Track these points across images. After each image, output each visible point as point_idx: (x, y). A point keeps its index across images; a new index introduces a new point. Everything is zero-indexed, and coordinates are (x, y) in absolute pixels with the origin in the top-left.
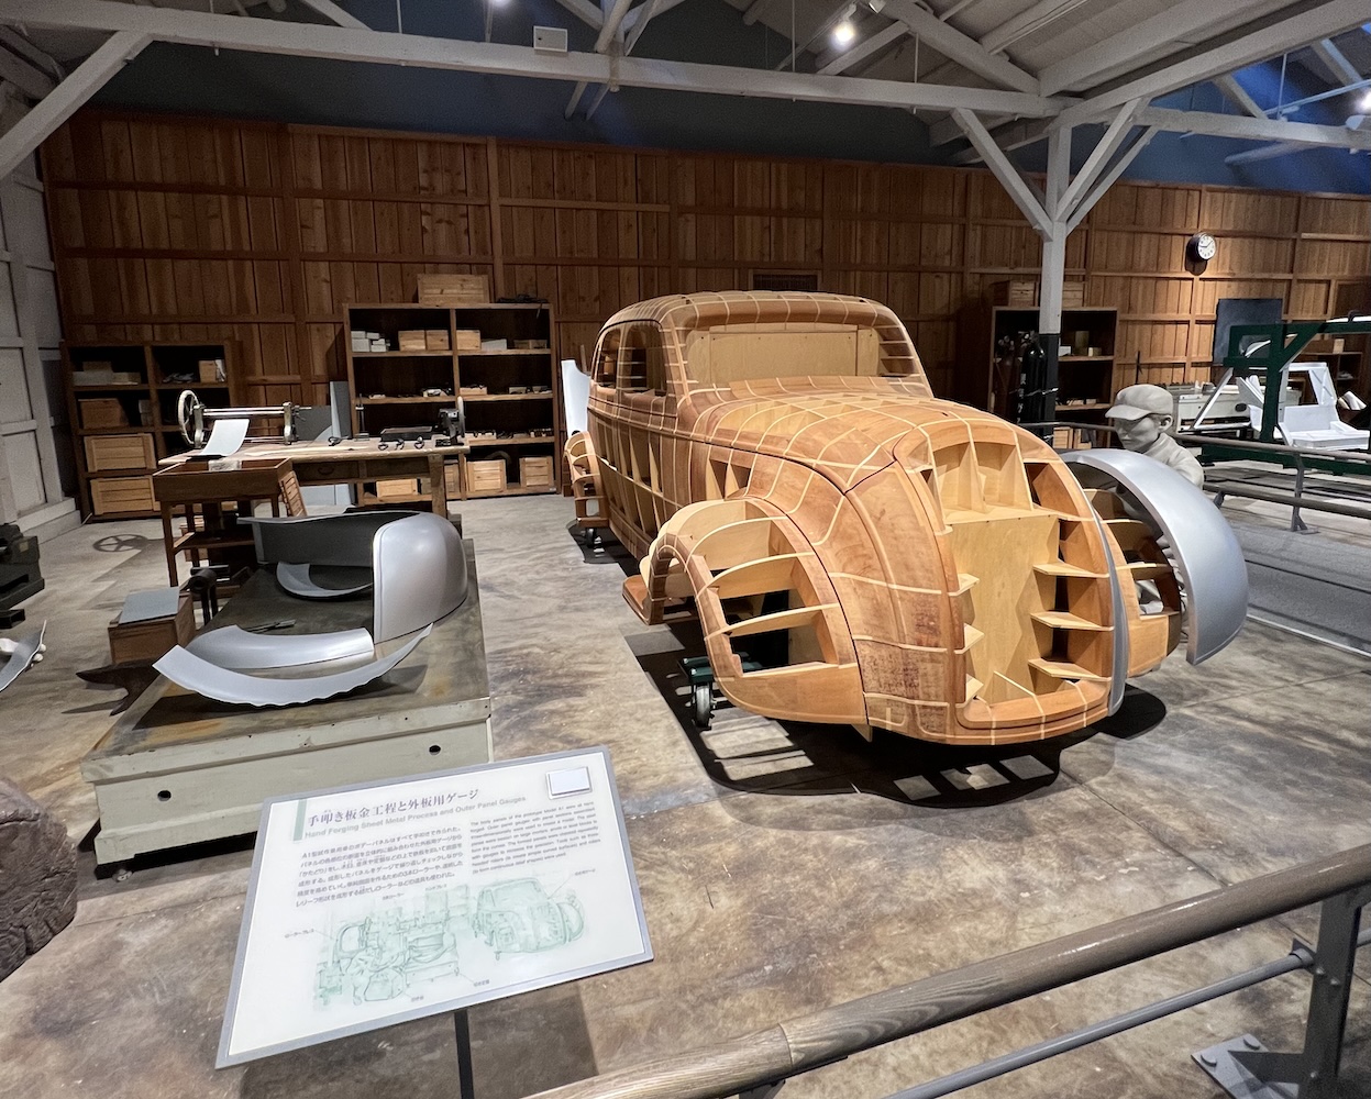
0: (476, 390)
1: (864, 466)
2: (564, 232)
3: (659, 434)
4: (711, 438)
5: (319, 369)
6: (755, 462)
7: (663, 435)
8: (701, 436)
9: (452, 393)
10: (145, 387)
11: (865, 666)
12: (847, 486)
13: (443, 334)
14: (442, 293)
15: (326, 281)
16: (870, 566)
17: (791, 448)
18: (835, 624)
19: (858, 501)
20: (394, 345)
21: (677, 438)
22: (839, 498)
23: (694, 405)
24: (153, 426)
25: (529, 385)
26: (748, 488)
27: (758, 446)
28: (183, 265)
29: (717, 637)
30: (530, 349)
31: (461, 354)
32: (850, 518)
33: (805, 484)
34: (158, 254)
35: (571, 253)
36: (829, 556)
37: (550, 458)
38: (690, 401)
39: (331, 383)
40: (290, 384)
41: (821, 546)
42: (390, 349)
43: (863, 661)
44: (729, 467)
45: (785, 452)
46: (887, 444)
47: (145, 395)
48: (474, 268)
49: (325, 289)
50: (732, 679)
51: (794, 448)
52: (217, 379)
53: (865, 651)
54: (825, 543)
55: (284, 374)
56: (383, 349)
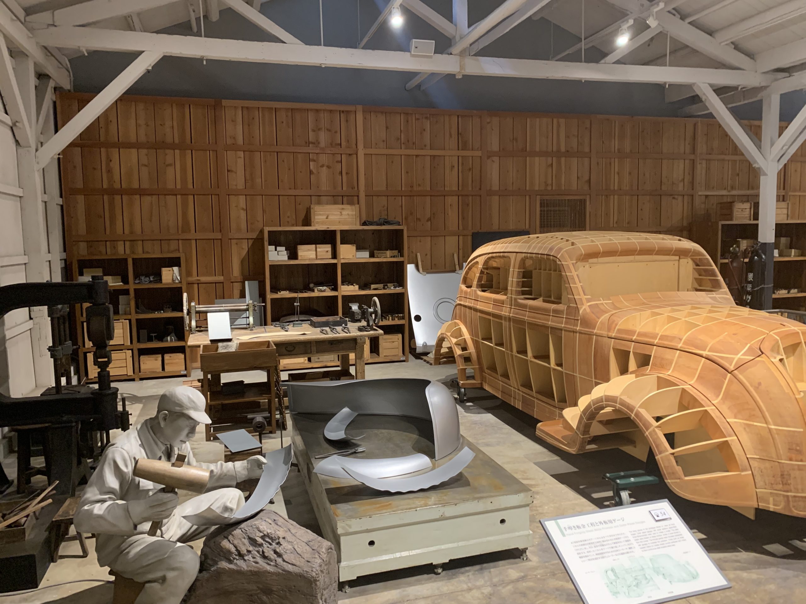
0: (351, 288)
1: (740, 356)
2: (407, 172)
3: (561, 330)
4: (613, 335)
5: (236, 271)
6: (654, 352)
7: (565, 330)
8: (604, 333)
9: (335, 289)
10: (126, 287)
11: (755, 473)
12: (732, 368)
13: (328, 248)
14: (327, 218)
15: (243, 209)
16: (754, 415)
17: (683, 344)
18: (736, 448)
19: (741, 377)
20: (293, 255)
21: (580, 333)
22: (726, 376)
23: (593, 313)
24: (130, 314)
25: (385, 282)
26: (650, 367)
27: (656, 341)
28: (147, 199)
29: (666, 456)
30: (387, 257)
31: (343, 261)
32: (736, 386)
33: (699, 366)
34: (131, 192)
35: (412, 187)
36: (724, 409)
37: (400, 336)
38: (588, 310)
39: (246, 282)
40: (216, 283)
41: (717, 403)
42: (289, 258)
43: (755, 470)
44: (631, 354)
45: (680, 346)
46: (755, 342)
47: (126, 292)
48: (345, 199)
49: (243, 214)
50: (678, 481)
51: (685, 343)
52: (173, 280)
53: (754, 464)
54: (719, 401)
55: (212, 276)
56: (286, 258)
